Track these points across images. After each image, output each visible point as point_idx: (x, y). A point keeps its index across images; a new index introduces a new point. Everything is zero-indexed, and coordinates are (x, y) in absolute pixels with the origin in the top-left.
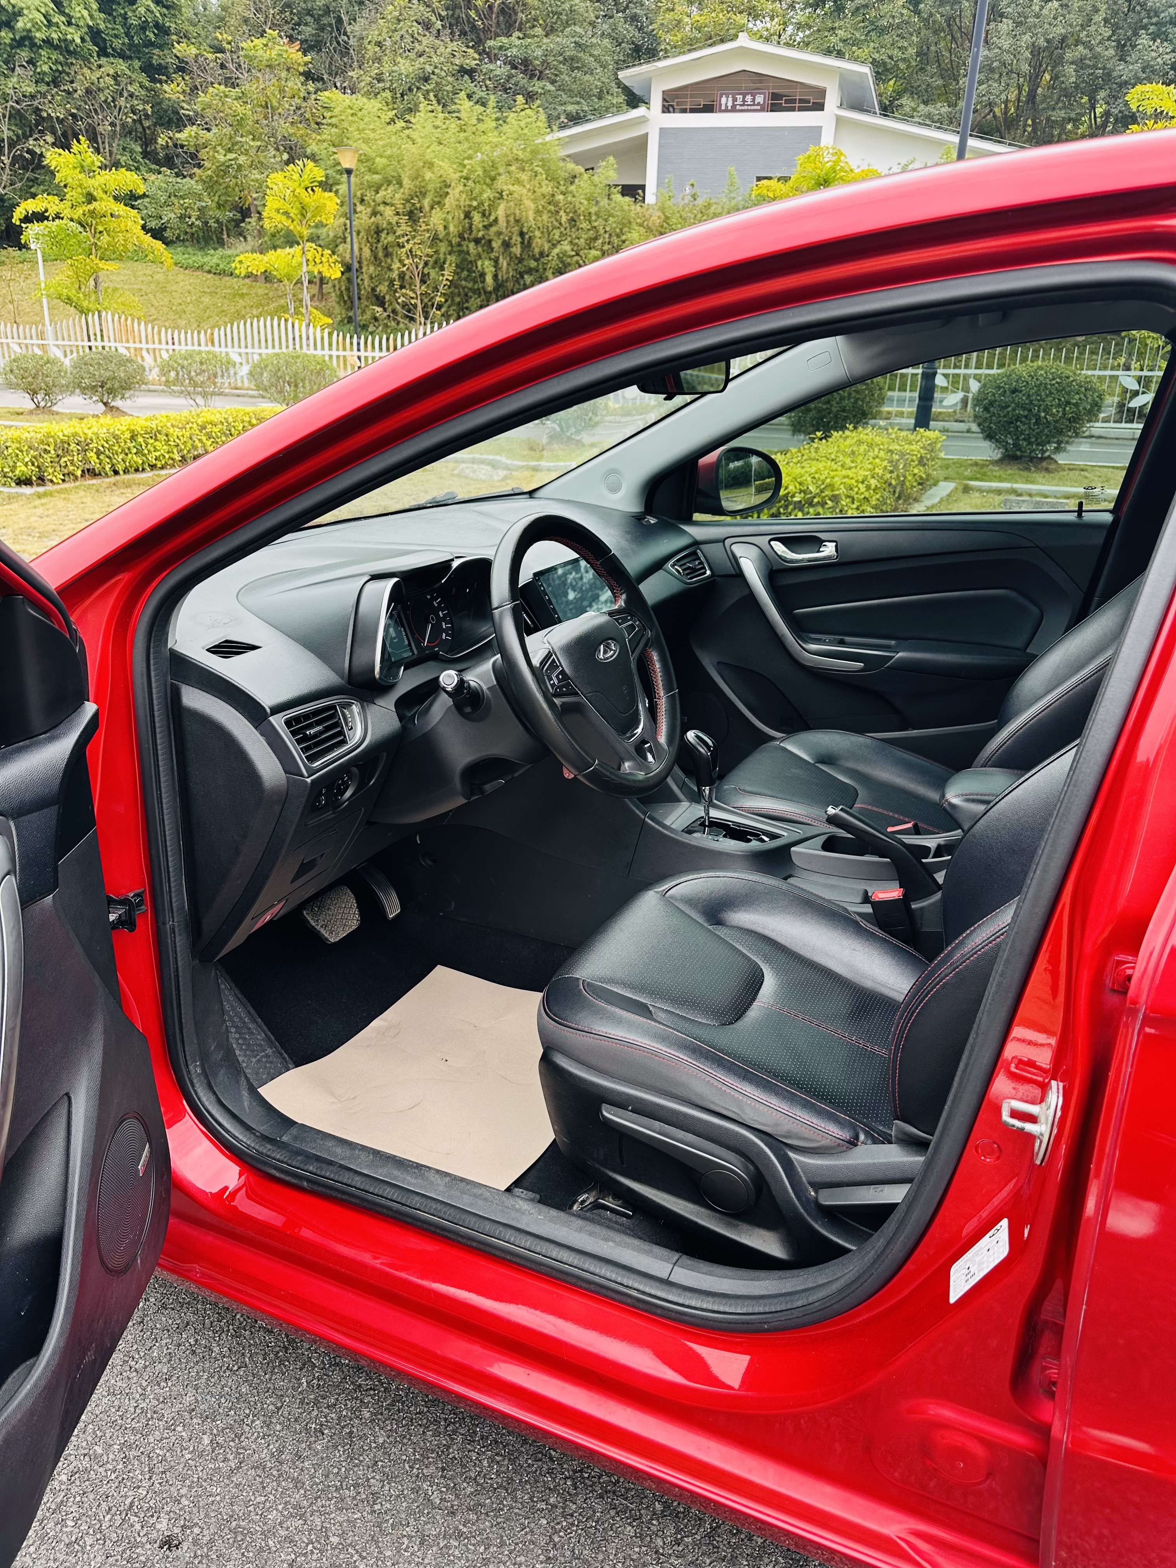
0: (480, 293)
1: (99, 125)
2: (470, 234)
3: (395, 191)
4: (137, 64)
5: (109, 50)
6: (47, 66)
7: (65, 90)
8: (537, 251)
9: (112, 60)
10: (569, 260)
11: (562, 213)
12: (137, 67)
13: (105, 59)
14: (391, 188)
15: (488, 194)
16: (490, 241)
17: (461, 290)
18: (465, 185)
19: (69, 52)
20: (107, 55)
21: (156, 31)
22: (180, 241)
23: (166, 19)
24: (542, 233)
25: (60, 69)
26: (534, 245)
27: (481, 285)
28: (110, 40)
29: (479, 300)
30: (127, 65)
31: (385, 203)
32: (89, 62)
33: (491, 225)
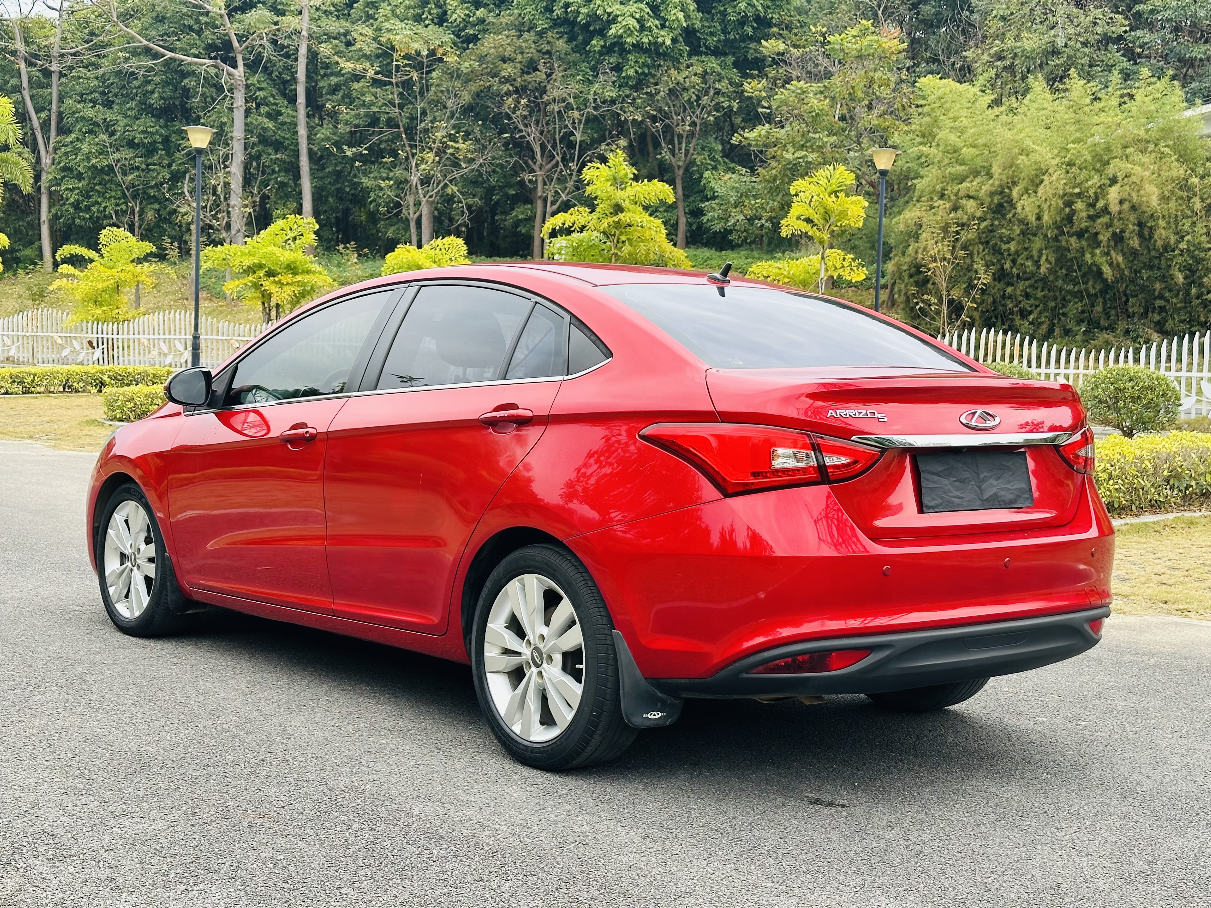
0: (1083, 296)
1: (678, 125)
2: (1071, 228)
3: (983, 183)
4: (730, 59)
5: (703, 49)
6: (632, 70)
7: (647, 93)
8: (1159, 243)
9: (703, 58)
10: (1202, 255)
11: (1197, 200)
12: (729, 63)
13: (696, 58)
14: (979, 179)
15: (1095, 180)
16: (1097, 234)
17: (1058, 294)
18: (1068, 172)
19: (659, 55)
20: (700, 53)
21: (755, 25)
22: (747, 243)
23: (769, 11)
24: (1169, 223)
25: (647, 71)
26: (1156, 236)
27: (1083, 287)
28: (704, 39)
29: (1080, 304)
30: (719, 62)
31: (969, 197)
32: (679, 63)
33: (1097, 216)
